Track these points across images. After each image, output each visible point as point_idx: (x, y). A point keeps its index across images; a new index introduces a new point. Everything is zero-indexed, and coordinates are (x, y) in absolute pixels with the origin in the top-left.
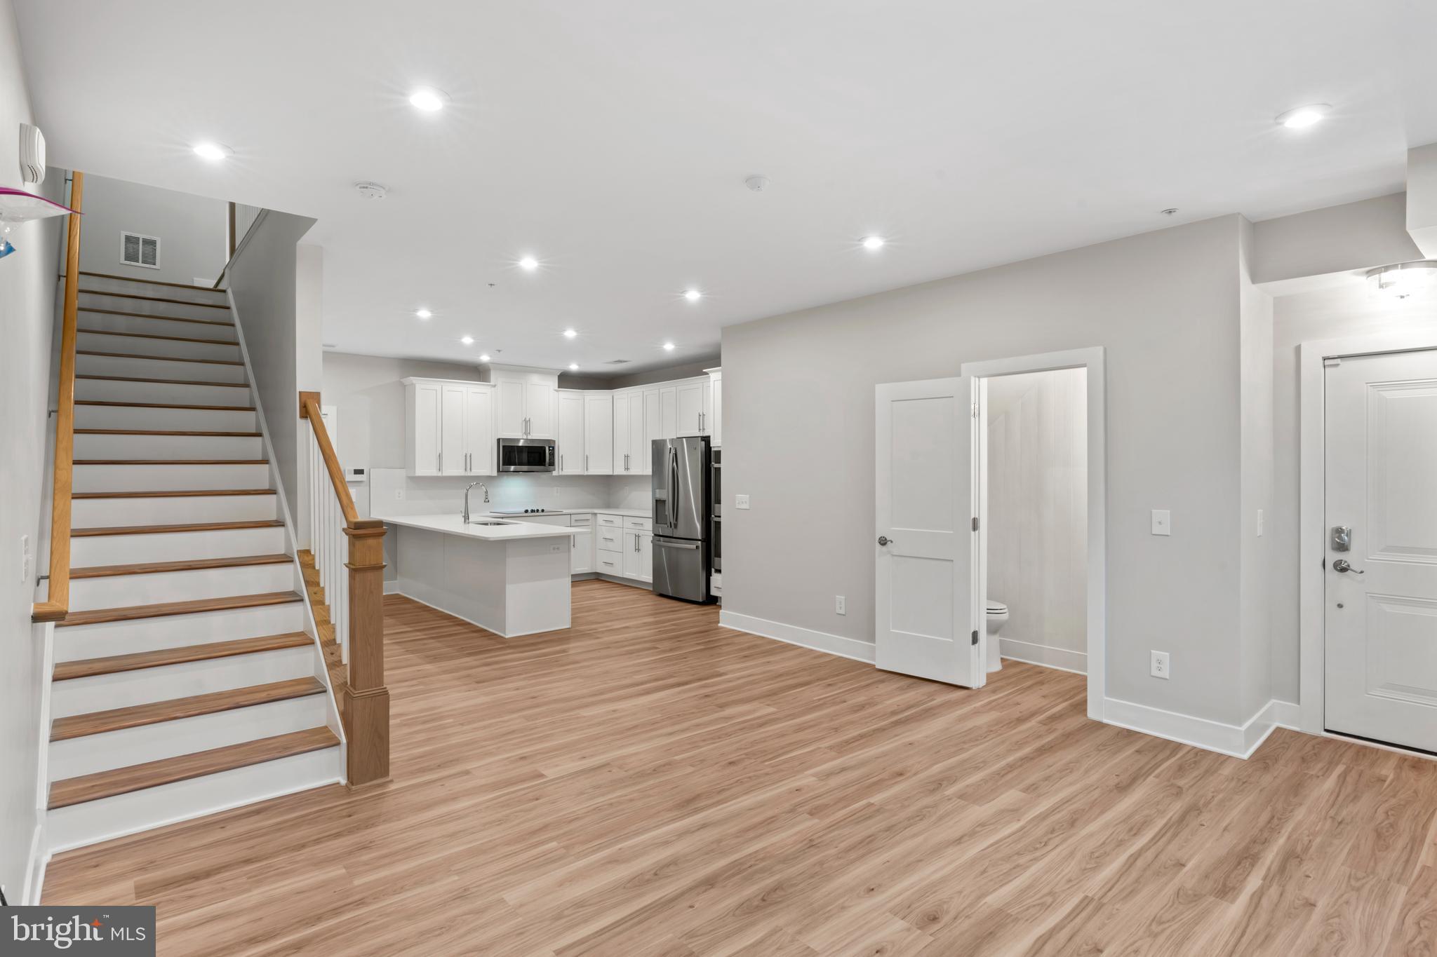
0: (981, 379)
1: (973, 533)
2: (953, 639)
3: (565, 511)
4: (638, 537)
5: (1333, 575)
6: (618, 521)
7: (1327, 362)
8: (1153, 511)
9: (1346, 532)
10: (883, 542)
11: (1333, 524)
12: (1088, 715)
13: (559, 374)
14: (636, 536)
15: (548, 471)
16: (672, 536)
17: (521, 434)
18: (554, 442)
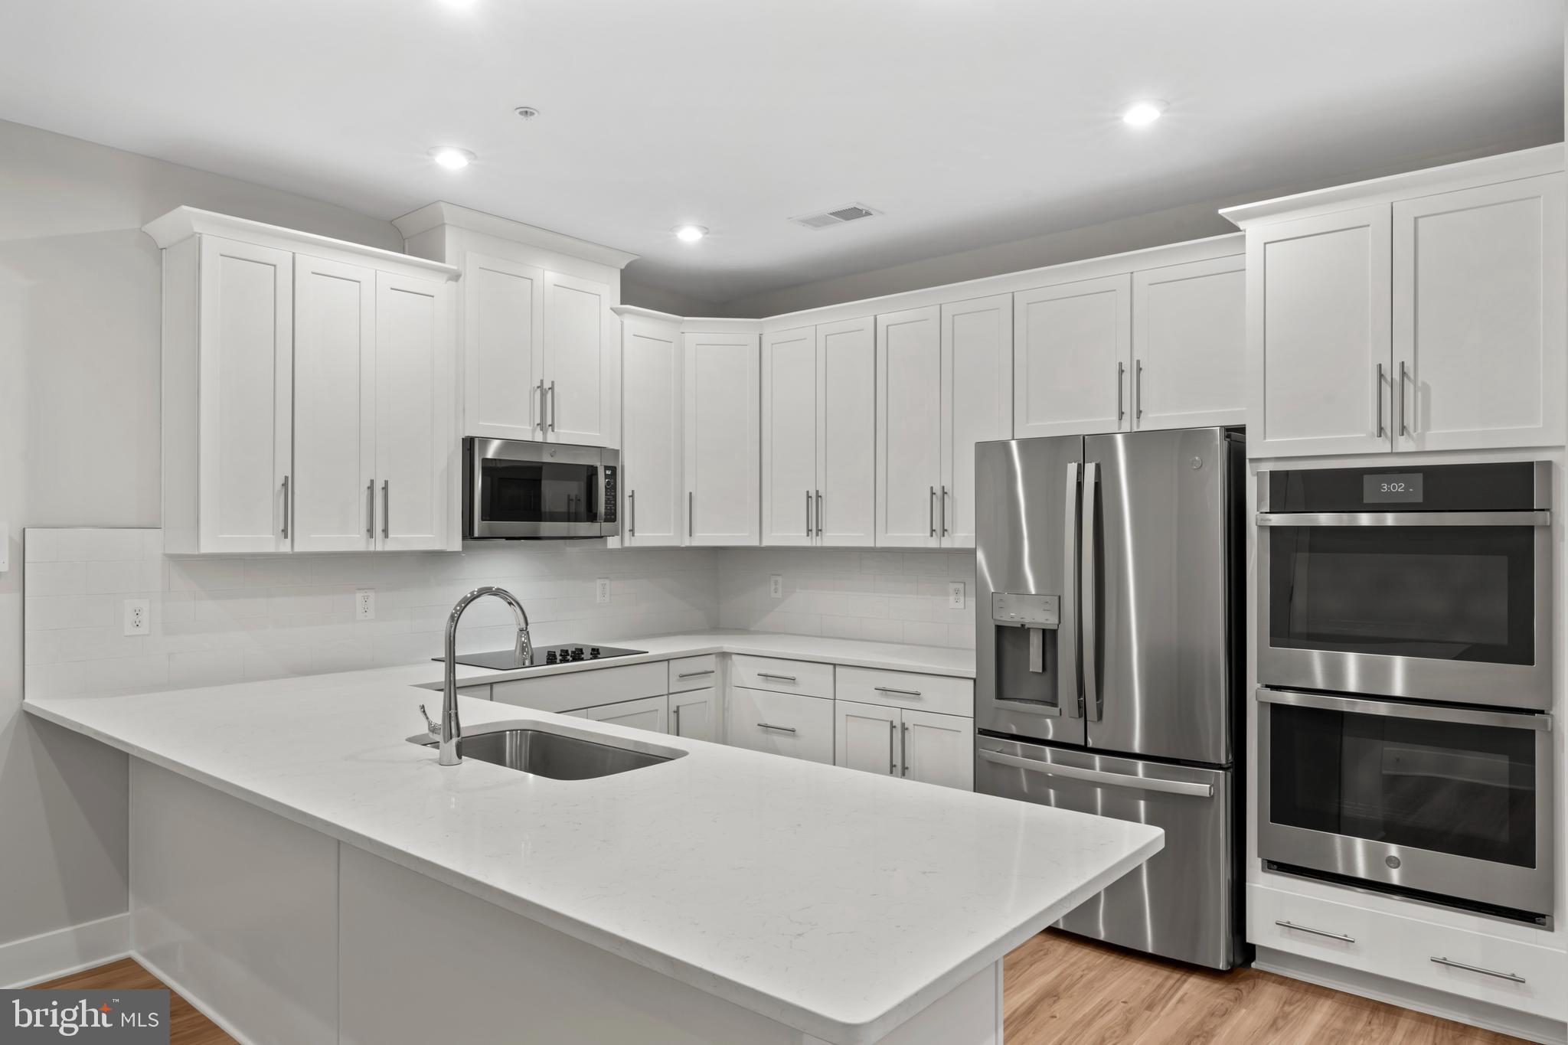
3: (652, 651)
13: (626, 264)
14: (893, 727)
15: (601, 537)
16: (1083, 744)
17: (529, 428)
18: (616, 453)
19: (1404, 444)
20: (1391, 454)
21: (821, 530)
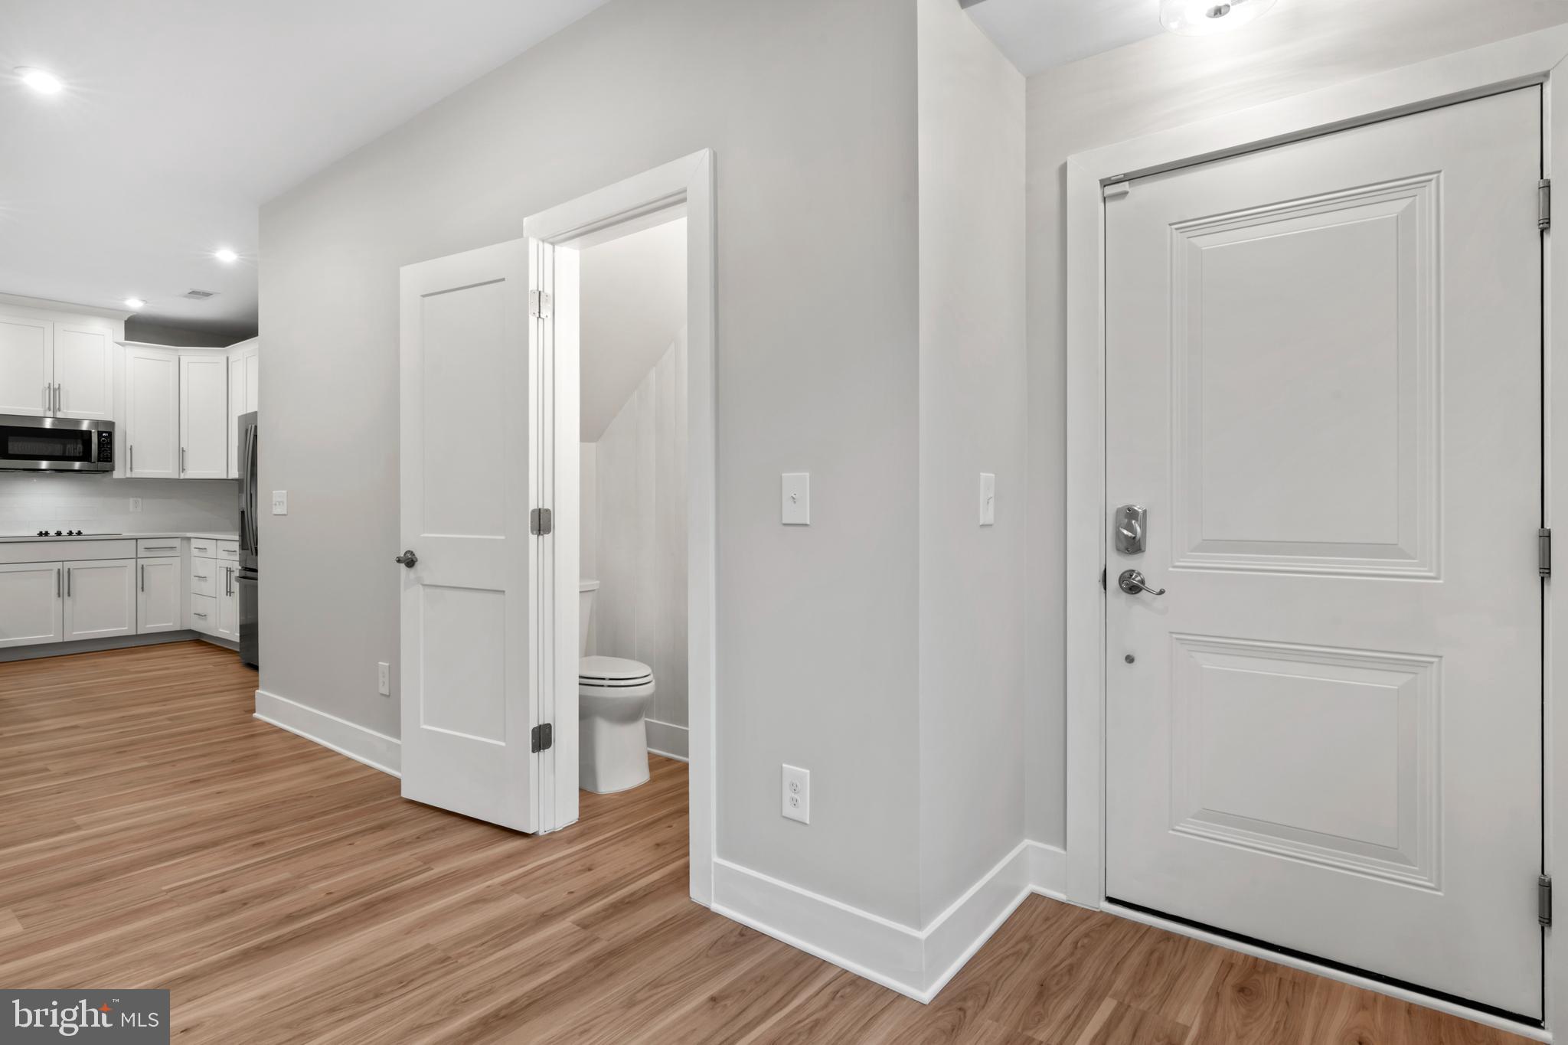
0: (557, 248)
1: (533, 538)
2: (505, 741)
3: (128, 534)
4: (230, 571)
5: (1119, 600)
6: (211, 548)
7: (1111, 190)
8: (783, 475)
9: (1141, 515)
10: (410, 561)
11: (1118, 502)
12: (692, 895)
13: (129, 316)
15: (105, 471)
18: (112, 424)
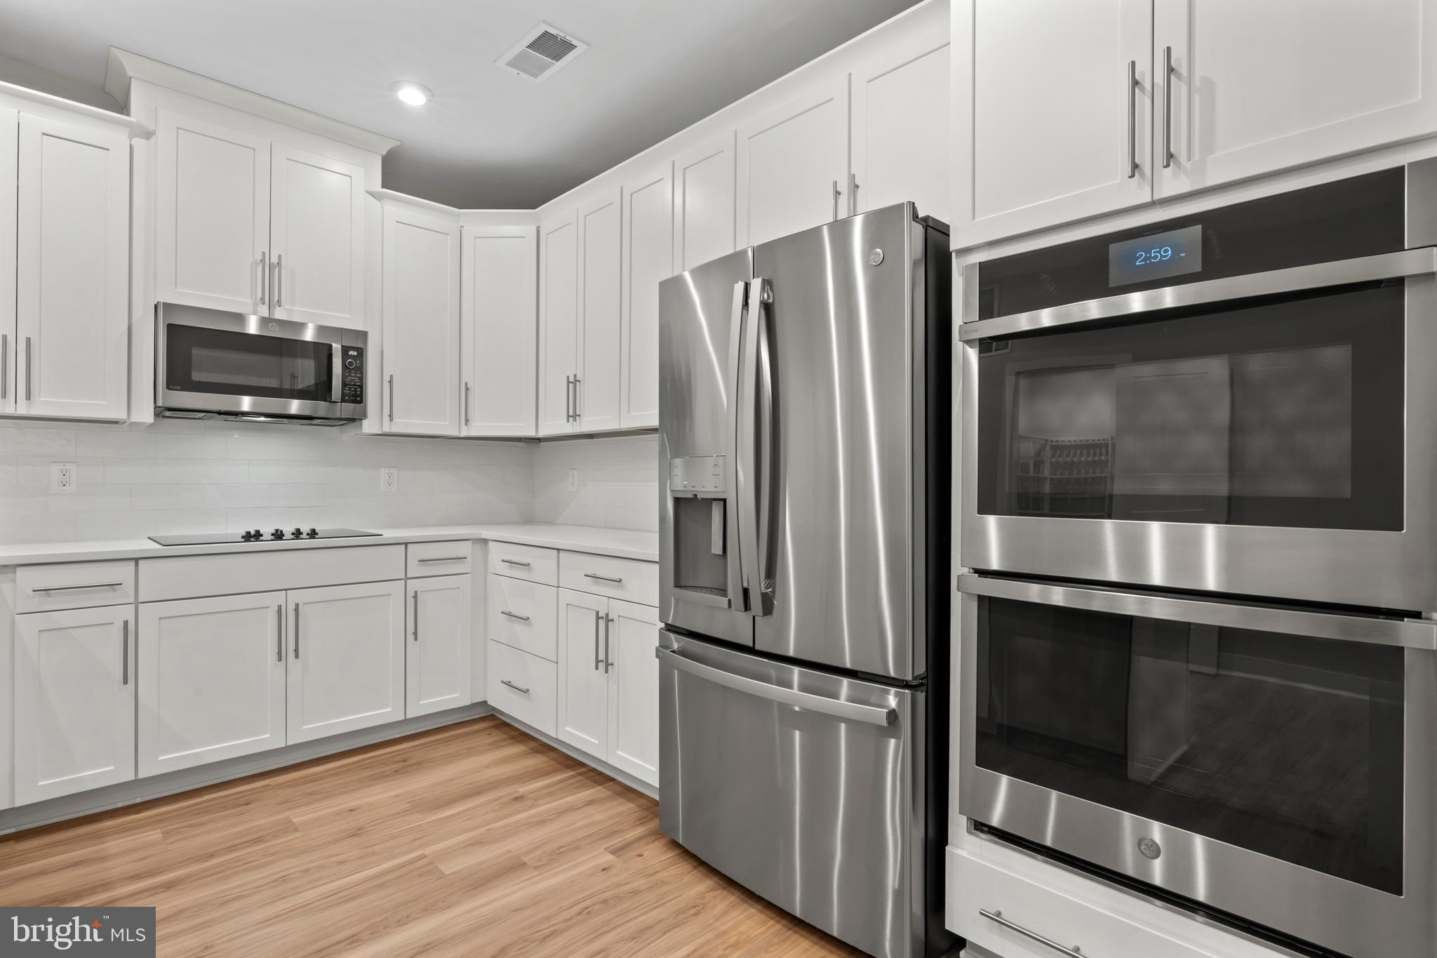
3: (389, 534)
4: (604, 620)
6: (543, 565)
13: (389, 148)
14: (598, 618)
15: (353, 420)
16: (751, 645)
17: (250, 301)
18: (363, 335)
19: (1171, 184)
20: (1153, 204)
21: (579, 416)
